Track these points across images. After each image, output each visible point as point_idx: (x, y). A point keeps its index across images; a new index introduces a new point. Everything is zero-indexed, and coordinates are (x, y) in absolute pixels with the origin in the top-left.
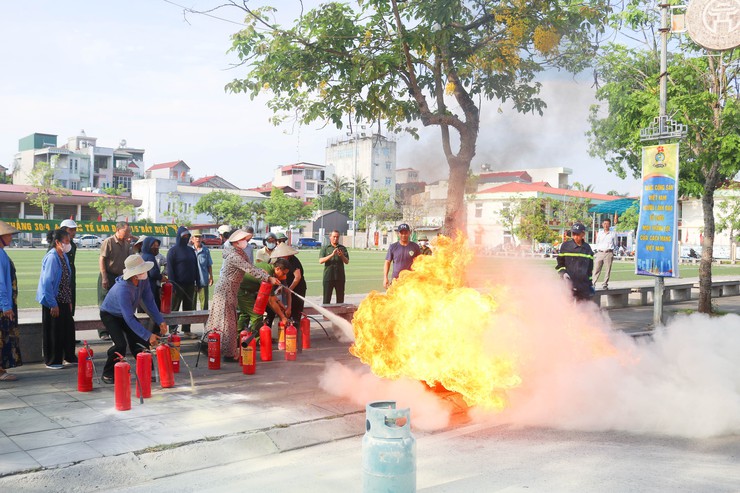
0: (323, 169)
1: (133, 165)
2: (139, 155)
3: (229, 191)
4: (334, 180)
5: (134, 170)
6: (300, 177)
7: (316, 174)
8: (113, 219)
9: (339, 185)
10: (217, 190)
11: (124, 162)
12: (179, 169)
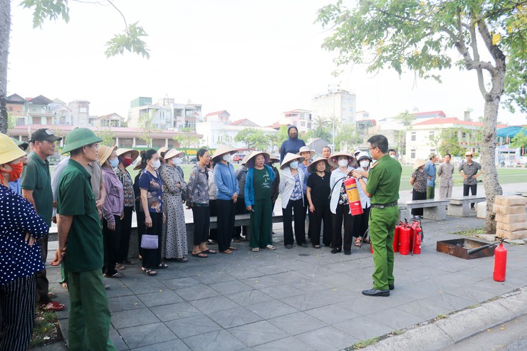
0: (311, 113)
1: (196, 114)
2: (199, 108)
3: (255, 128)
4: (318, 119)
5: (197, 117)
6: (296, 118)
7: (306, 116)
8: (187, 147)
9: (321, 122)
10: (248, 127)
11: (191, 112)
12: (224, 114)
